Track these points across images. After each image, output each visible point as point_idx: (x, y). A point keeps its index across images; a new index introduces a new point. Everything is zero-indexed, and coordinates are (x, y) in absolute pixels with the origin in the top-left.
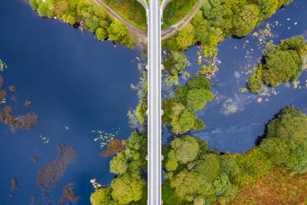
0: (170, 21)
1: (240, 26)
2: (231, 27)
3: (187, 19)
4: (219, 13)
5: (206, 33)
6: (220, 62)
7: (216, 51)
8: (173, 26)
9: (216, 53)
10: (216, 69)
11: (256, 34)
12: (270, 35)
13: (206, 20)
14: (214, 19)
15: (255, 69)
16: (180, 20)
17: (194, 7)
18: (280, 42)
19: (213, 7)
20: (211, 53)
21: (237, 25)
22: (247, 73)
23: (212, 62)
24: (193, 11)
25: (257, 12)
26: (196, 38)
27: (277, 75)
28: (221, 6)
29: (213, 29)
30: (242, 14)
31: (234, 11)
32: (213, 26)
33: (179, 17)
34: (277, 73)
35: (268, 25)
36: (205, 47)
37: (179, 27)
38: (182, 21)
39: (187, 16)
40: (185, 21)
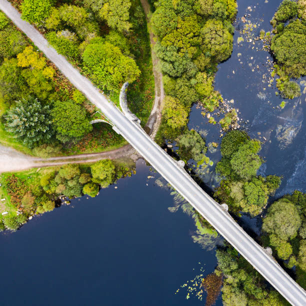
0: (144, 112)
1: (216, 51)
2: (208, 60)
3: (159, 91)
4: (185, 62)
5: (192, 92)
6: (232, 101)
7: (218, 95)
8: (153, 112)
9: (221, 97)
10: (235, 111)
11: (240, 40)
12: (255, 26)
13: (179, 81)
14: (185, 71)
15: (273, 74)
16: (153, 99)
17: (154, 74)
18: (272, 24)
19: (172, 63)
20: (215, 101)
21: (213, 53)
22: (269, 86)
23: (225, 108)
24: (157, 79)
25: (219, 26)
26: (186, 105)
27: (299, 62)
28: (180, 54)
29: (193, 81)
30: (207, 41)
31: (197, 45)
32: (190, 78)
33: (150, 98)
34: (297, 61)
35: (243, 19)
36: (204, 101)
37: (159, 107)
38: (157, 99)
39: (156, 89)
40: (159, 95)
